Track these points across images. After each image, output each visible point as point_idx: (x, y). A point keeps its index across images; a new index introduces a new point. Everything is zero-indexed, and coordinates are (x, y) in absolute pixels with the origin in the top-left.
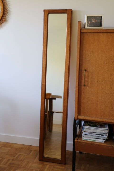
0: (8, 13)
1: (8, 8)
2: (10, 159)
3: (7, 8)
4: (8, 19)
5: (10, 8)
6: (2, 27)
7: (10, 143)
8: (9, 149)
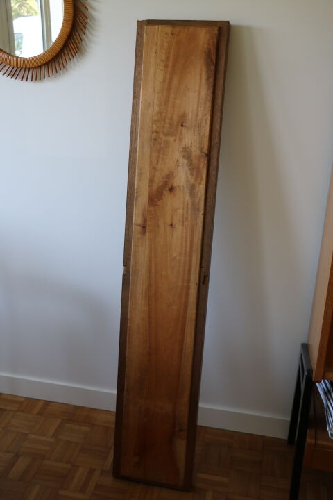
0: (87, 26)
1: (88, 7)
2: (94, 470)
3: (86, 7)
4: (87, 46)
5: (94, 9)
6: (67, 70)
7: (84, 407)
8: (86, 429)
